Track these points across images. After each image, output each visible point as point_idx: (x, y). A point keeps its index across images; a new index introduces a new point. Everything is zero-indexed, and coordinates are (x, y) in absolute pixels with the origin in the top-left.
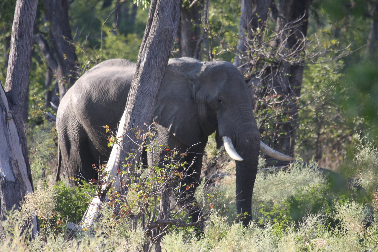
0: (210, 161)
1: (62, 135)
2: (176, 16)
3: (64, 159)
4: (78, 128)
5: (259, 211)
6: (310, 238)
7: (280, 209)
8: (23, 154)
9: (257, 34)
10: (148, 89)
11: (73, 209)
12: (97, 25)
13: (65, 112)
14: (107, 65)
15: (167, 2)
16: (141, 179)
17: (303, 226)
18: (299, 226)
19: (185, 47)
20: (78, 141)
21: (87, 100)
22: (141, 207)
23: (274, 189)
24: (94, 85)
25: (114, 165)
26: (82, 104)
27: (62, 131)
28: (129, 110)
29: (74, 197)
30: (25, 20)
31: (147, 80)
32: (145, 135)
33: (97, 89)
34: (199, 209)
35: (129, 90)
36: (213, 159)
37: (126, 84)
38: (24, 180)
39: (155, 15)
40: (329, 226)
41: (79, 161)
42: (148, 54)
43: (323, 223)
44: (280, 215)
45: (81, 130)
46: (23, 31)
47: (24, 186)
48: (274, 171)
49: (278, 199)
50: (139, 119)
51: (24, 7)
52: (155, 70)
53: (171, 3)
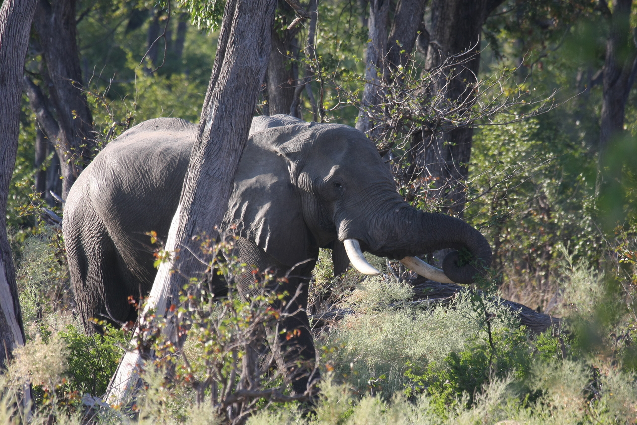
0: (321, 289)
1: (72, 247)
2: (264, 46)
3: (76, 287)
4: (100, 236)
5: (404, 374)
6: (494, 420)
7: (439, 370)
8: (7, 279)
9: (398, 75)
10: (217, 168)
11: (90, 371)
12: (119, 58)
13: (77, 209)
14: (148, 127)
15: (249, 23)
16: (211, 321)
17: (482, 400)
18: (475, 399)
19: (275, 97)
20: (99, 257)
21: (116, 188)
22: (211, 369)
23: (429, 337)
24: (126, 162)
25: (161, 297)
26: (107, 194)
27: (73, 240)
28: (186, 204)
29: (92, 351)
30: (10, 53)
31: (216, 154)
32: (217, 247)
33: (131, 169)
34: (308, 372)
35: (186, 170)
36: (324, 287)
37: (180, 160)
38: (9, 324)
39: (229, 44)
40: (526, 399)
41: (101, 290)
42: (218, 109)
43: (516, 394)
44: (439, 380)
45: (105, 239)
46: (7, 72)
47: (9, 333)
48: (429, 306)
49: (436, 353)
50: (203, 219)
51: (9, 32)
52: (229, 138)
53: (256, 23)
